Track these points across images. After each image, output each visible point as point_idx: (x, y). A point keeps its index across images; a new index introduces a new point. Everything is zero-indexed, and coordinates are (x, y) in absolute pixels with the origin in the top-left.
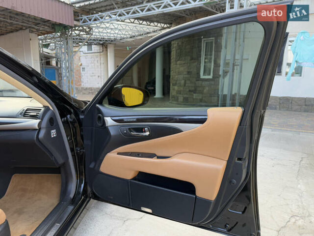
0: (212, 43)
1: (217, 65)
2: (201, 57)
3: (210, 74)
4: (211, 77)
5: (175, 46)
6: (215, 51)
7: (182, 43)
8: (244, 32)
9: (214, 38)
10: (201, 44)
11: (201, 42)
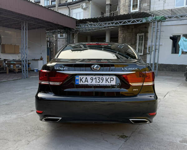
0: (143, 36)
1: (145, 48)
2: (136, 43)
3: (141, 53)
4: (142, 54)
5: (121, 36)
6: (144, 41)
7: (126, 35)
8: (160, 36)
9: (144, 34)
10: (137, 37)
11: (137, 36)
